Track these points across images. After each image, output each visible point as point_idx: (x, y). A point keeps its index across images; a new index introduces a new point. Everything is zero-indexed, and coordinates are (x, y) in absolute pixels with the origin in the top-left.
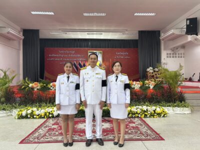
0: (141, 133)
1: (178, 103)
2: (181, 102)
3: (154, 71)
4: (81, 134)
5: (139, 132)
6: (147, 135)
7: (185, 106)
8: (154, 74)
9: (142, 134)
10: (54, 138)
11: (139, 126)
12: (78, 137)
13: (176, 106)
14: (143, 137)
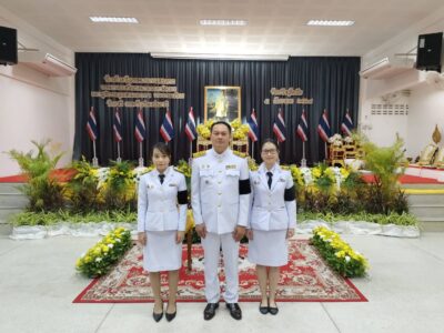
0: (319, 284)
1: (393, 215)
2: (400, 213)
3: (344, 143)
4: (198, 284)
5: (315, 281)
6: (332, 288)
7: (408, 223)
8: (343, 149)
9: (321, 285)
10: (142, 290)
11: (314, 267)
12: (191, 289)
13: (389, 222)
14: (324, 293)
